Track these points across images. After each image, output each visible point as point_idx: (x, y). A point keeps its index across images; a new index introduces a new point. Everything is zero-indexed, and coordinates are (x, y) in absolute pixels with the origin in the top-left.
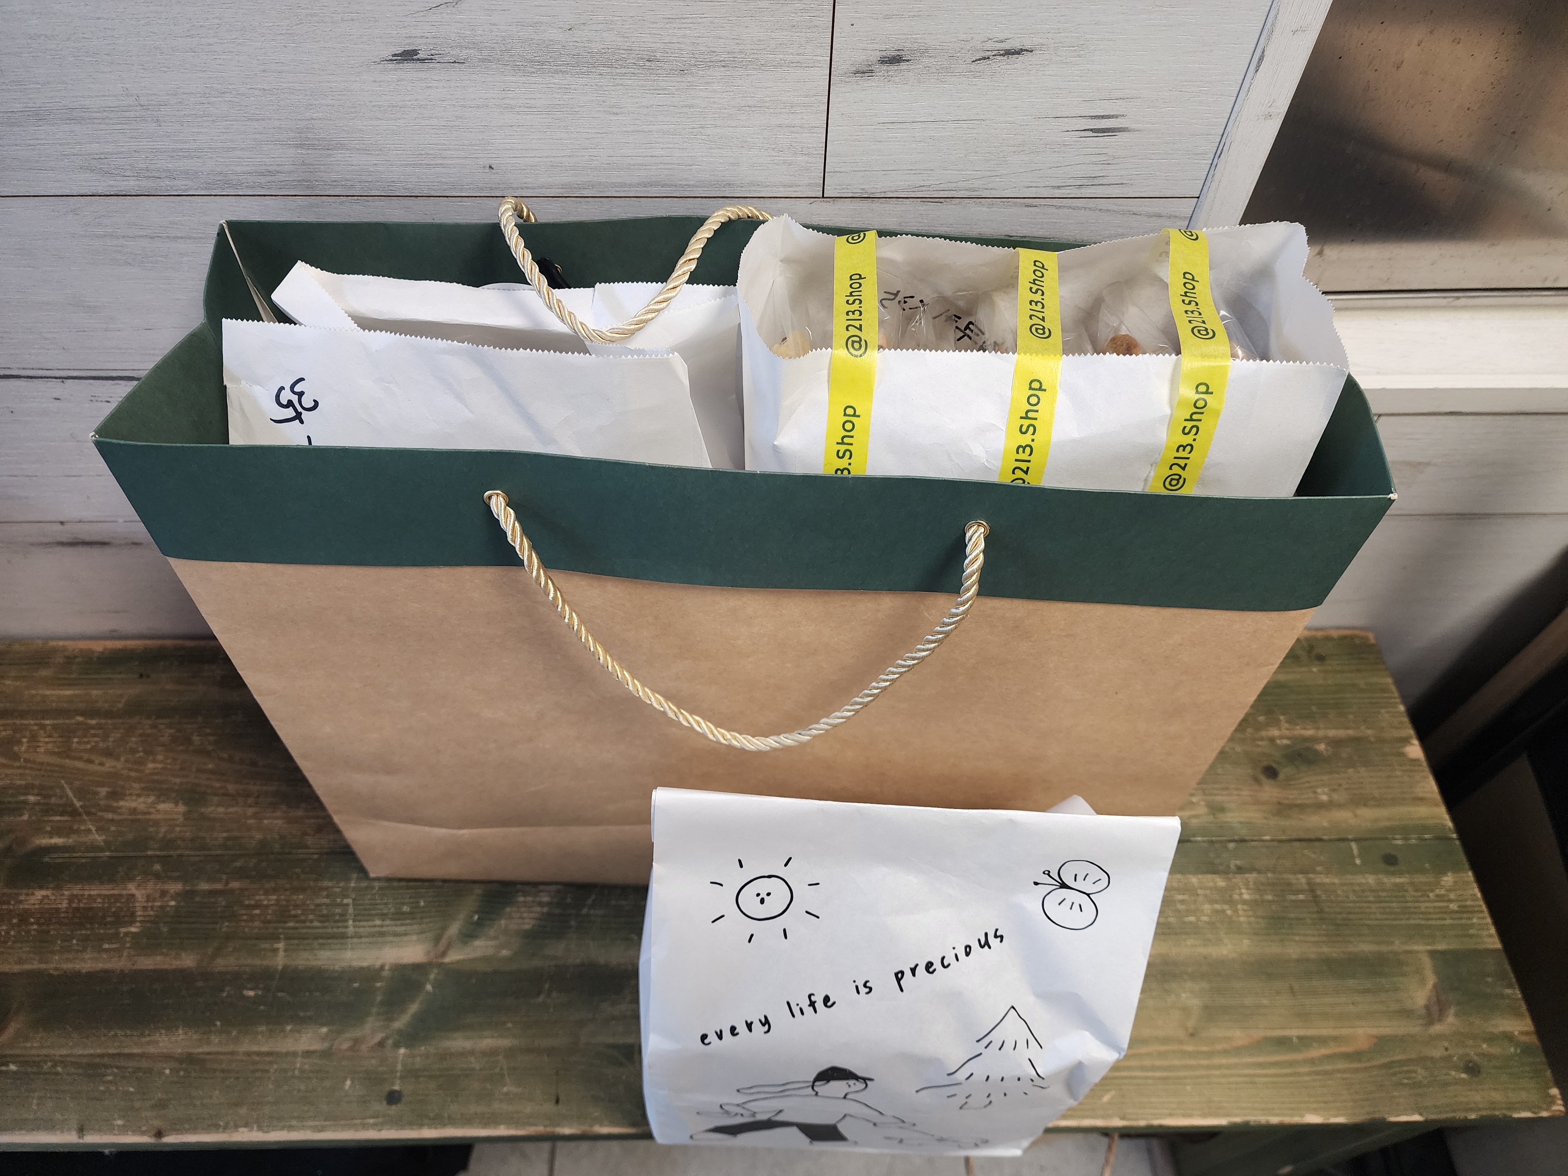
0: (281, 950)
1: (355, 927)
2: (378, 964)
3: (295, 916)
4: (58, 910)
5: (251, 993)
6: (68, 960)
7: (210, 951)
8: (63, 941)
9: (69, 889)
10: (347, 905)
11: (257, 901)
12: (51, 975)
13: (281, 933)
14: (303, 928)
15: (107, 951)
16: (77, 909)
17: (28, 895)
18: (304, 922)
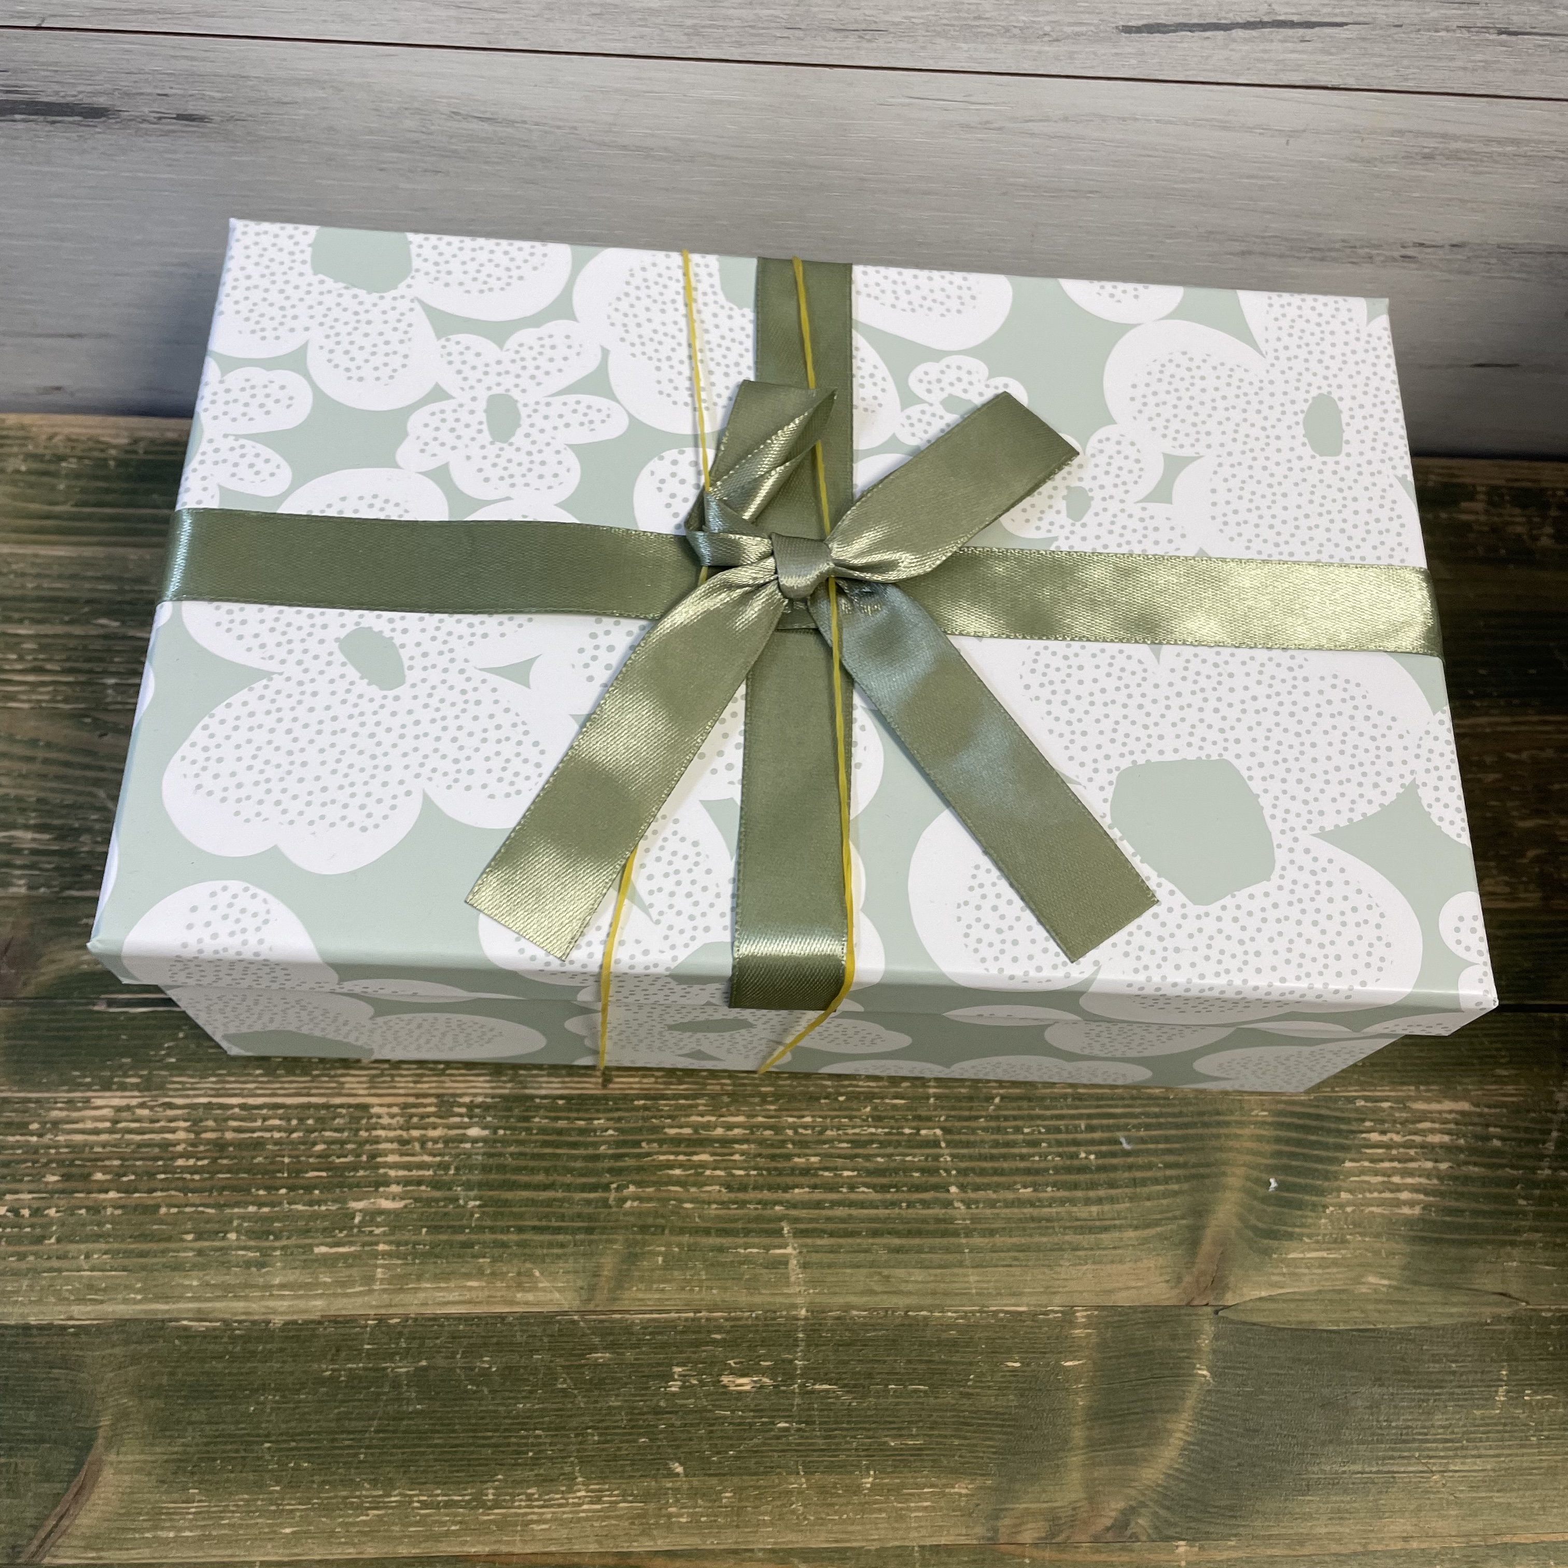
0: (793, 1262)
1: (968, 1204)
2: (1055, 1306)
3: (806, 1171)
4: (166, 1145)
5: (746, 1383)
6: (227, 1291)
7: (608, 1263)
8: (200, 1236)
9: (183, 1090)
10: (936, 1144)
11: (696, 1127)
12: (187, 1335)
13: (781, 1219)
14: (834, 1204)
15: (329, 1262)
16: (220, 1146)
17: (71, 1104)
18: (832, 1187)
